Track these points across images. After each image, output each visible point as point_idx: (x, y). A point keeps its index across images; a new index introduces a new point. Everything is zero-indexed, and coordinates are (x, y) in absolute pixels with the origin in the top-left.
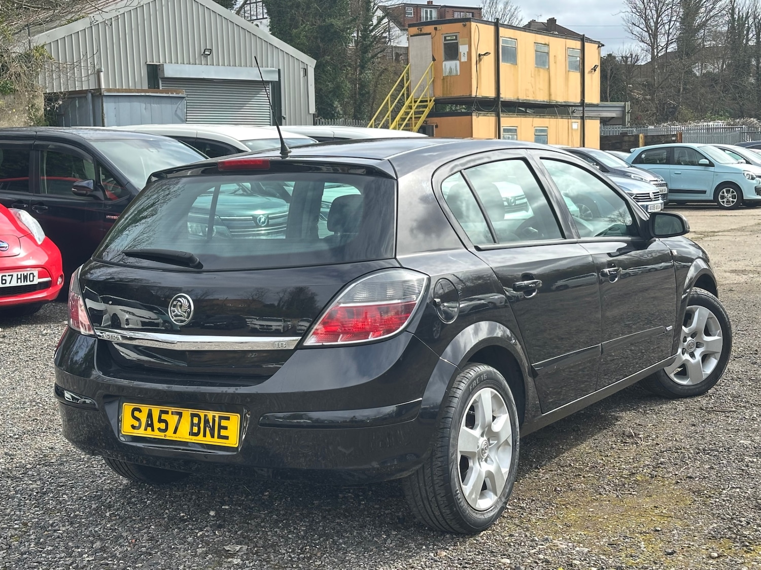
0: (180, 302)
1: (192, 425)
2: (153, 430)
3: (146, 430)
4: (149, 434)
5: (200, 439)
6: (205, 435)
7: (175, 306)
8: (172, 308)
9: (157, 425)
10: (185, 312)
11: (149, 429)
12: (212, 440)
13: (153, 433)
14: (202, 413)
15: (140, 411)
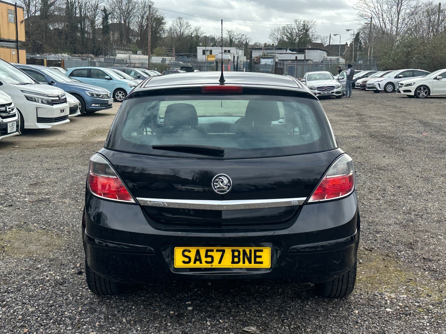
0: (221, 179)
1: (234, 257)
2: (201, 263)
3: (195, 263)
4: (198, 265)
5: (241, 265)
6: (244, 263)
7: (217, 182)
8: (215, 183)
9: (204, 259)
10: (226, 186)
11: (198, 262)
12: (250, 265)
13: (201, 265)
14: (241, 249)
15: (189, 251)
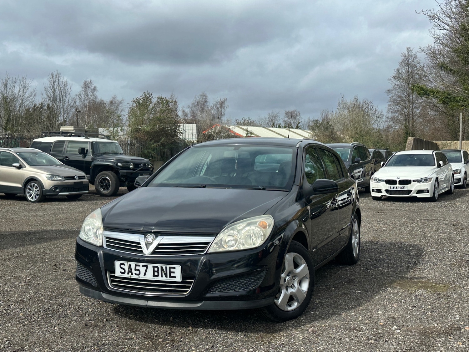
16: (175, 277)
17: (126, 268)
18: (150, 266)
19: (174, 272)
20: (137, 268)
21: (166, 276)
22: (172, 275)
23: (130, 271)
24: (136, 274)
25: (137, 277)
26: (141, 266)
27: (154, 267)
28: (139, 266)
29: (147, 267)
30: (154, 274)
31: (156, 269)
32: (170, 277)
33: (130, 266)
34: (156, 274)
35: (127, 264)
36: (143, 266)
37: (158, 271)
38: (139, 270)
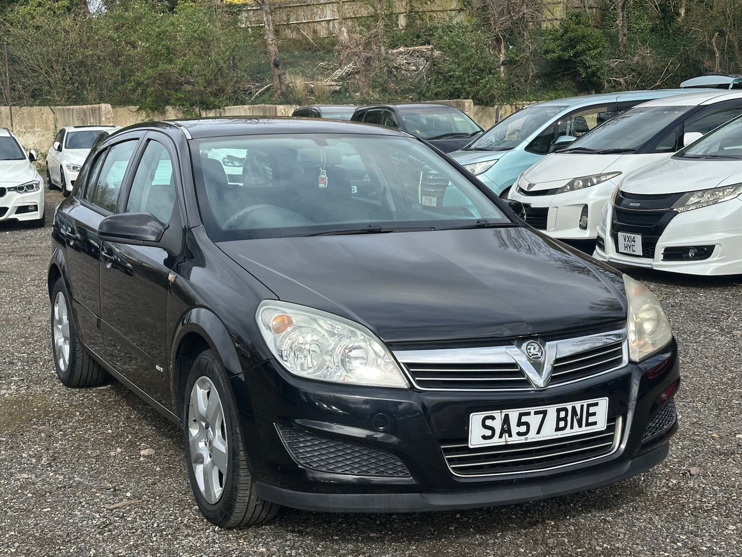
16: (595, 423)
17: (497, 424)
18: (552, 410)
19: (594, 414)
20: (524, 419)
21: (580, 426)
22: (591, 419)
23: (506, 429)
24: (519, 434)
25: (522, 440)
26: (532, 413)
27: (559, 411)
28: (528, 414)
29: (544, 413)
30: (558, 424)
31: (562, 414)
32: (588, 424)
33: (506, 420)
34: (562, 424)
35: (499, 415)
36: (536, 413)
37: (565, 419)
38: (527, 424)
